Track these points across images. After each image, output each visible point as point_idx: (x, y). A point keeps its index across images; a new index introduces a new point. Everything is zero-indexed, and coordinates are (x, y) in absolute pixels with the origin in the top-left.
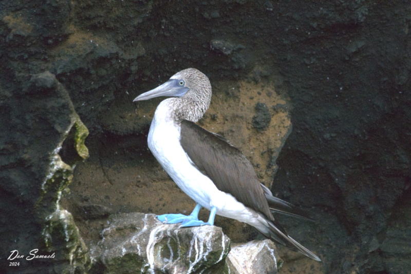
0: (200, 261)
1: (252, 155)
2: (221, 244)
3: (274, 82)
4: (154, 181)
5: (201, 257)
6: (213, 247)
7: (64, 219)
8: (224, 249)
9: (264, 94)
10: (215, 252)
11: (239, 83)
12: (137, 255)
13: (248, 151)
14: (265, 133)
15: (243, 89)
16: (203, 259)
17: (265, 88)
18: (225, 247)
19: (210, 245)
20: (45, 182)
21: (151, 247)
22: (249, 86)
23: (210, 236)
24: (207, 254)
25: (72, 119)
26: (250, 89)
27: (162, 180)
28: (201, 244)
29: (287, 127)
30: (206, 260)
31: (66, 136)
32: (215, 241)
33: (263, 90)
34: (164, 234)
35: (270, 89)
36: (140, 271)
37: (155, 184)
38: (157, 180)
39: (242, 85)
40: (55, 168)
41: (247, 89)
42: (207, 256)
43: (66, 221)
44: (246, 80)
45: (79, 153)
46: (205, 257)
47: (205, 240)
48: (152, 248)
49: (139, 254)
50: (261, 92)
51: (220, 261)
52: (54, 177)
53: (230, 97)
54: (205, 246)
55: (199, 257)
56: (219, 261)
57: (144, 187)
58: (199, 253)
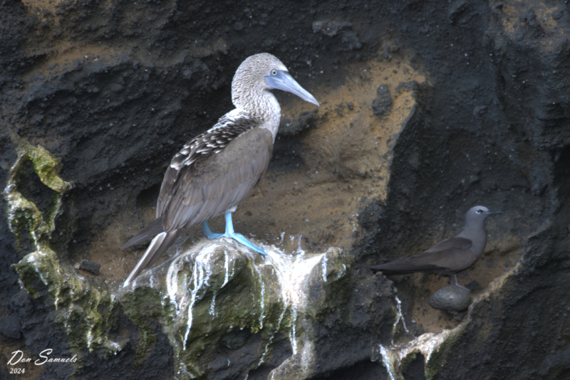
0: (202, 287)
1: (377, 146)
2: (224, 265)
3: (408, 56)
4: (310, 186)
5: (201, 283)
6: (212, 269)
7: (33, 262)
8: (227, 270)
9: (401, 71)
10: (217, 275)
11: (370, 64)
12: (149, 288)
13: (372, 141)
14: (387, 119)
15: (376, 70)
16: (204, 285)
17: (402, 64)
18: (229, 268)
19: (209, 268)
20: (10, 225)
21: (172, 277)
22: (382, 65)
23: (208, 258)
24: (207, 278)
25: (19, 153)
26: (384, 68)
27: (318, 183)
28: (200, 268)
29: (410, 108)
30: (207, 284)
31: (13, 172)
32: (215, 263)
33: (399, 67)
34: (183, 260)
35: (406, 64)
36: (161, 305)
37: (311, 189)
38: (313, 185)
39: (373, 65)
40: (13, 208)
41: (380, 68)
42: (208, 281)
43: (35, 264)
44: (376, 59)
45: (50, 186)
46: (206, 282)
47: (203, 264)
48: (175, 277)
49: (152, 286)
50: (397, 70)
51: (227, 284)
52: (16, 217)
53: (364, 80)
54: (204, 270)
55: (198, 283)
56: (225, 284)
57: (300, 194)
58: (198, 278)
